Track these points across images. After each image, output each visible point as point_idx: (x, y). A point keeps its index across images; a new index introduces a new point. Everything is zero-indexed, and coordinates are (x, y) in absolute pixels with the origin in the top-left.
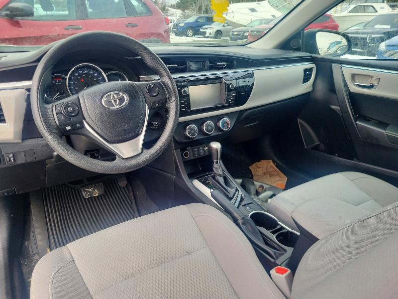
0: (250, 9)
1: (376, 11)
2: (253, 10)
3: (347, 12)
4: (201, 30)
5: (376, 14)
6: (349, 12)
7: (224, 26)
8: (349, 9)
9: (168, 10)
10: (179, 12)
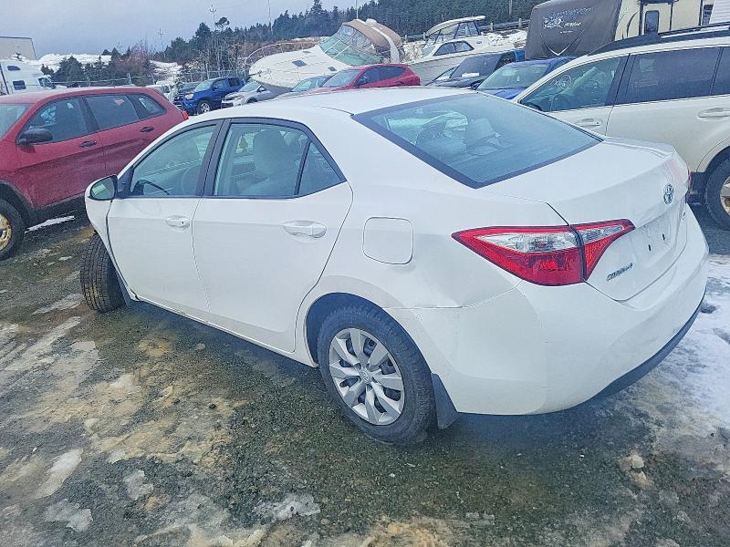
0: (295, 63)
1: (472, 49)
2: (299, 64)
3: (431, 55)
4: (223, 102)
5: (472, 52)
6: (435, 55)
7: (259, 91)
8: (434, 51)
9: (155, 66)
10: (174, 68)
